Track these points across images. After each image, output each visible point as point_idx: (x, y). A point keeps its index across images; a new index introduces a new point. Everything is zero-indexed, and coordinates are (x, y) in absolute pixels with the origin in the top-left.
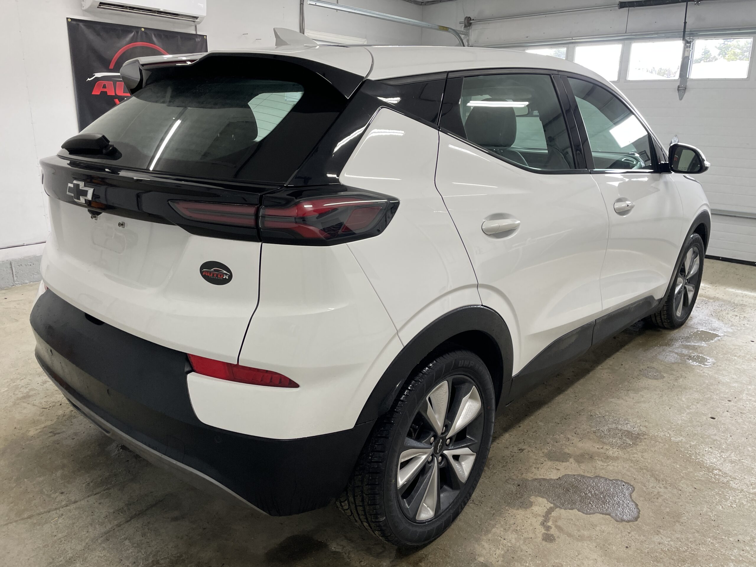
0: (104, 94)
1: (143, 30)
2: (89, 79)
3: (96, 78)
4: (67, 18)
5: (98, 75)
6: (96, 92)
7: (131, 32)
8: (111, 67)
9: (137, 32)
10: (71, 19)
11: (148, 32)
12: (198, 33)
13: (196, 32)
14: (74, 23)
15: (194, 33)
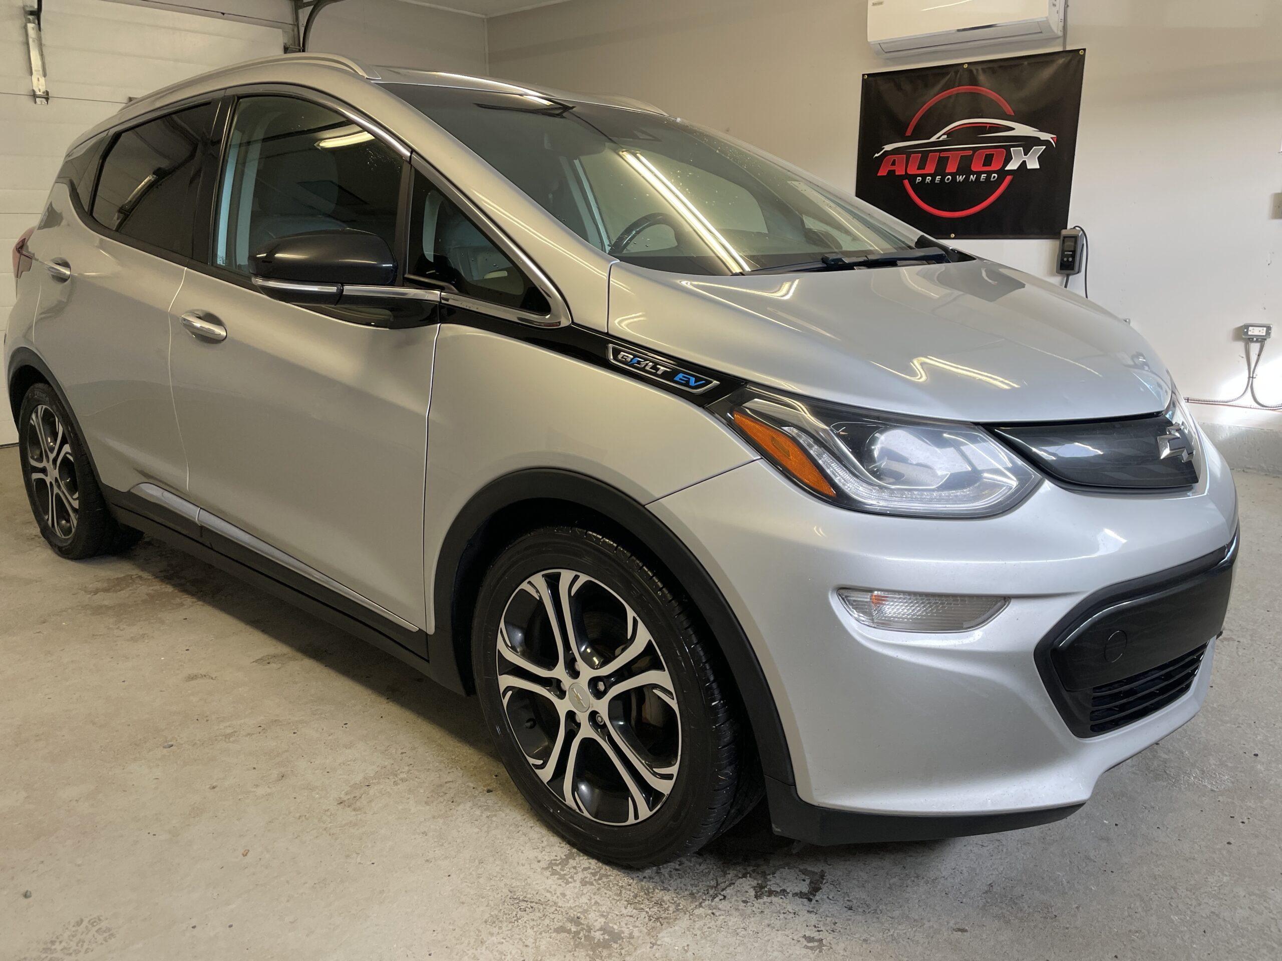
0: (891, 173)
1: (966, 66)
2: (877, 155)
3: (885, 151)
4: (863, 75)
5: (888, 148)
6: (882, 172)
7: (948, 73)
8: (908, 133)
9: (956, 73)
10: (868, 75)
11: (975, 68)
14: (871, 79)
15: (1058, 50)
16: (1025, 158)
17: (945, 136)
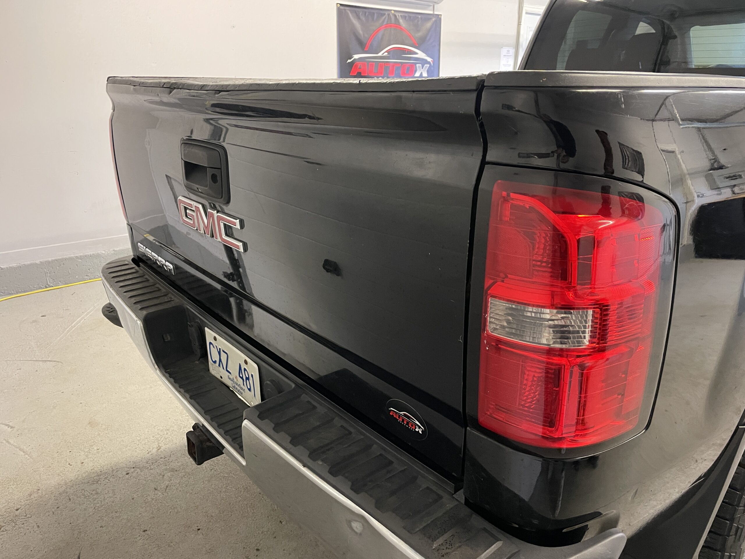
1: (393, 12)
2: (349, 61)
3: (354, 59)
4: (337, 3)
5: (356, 57)
7: (384, 15)
8: (366, 49)
9: (388, 15)
10: (340, 5)
11: (397, 14)
12: (436, 13)
13: (434, 12)
14: (342, 7)
15: (431, 12)
16: (422, 70)
17: (386, 53)
